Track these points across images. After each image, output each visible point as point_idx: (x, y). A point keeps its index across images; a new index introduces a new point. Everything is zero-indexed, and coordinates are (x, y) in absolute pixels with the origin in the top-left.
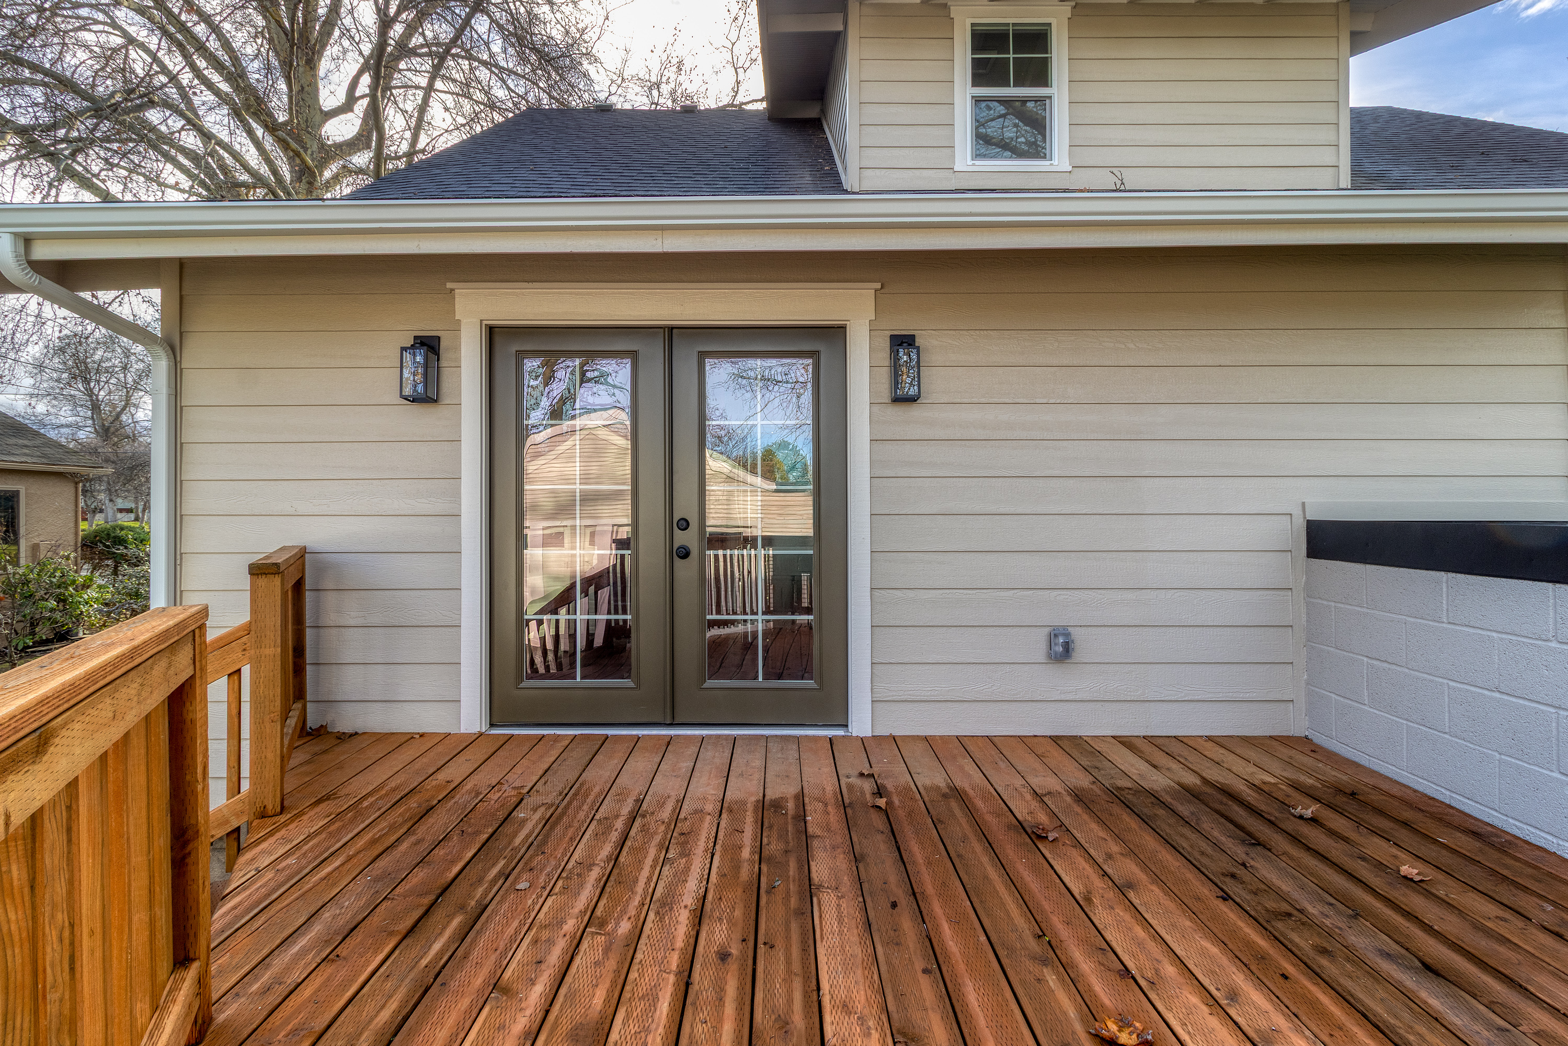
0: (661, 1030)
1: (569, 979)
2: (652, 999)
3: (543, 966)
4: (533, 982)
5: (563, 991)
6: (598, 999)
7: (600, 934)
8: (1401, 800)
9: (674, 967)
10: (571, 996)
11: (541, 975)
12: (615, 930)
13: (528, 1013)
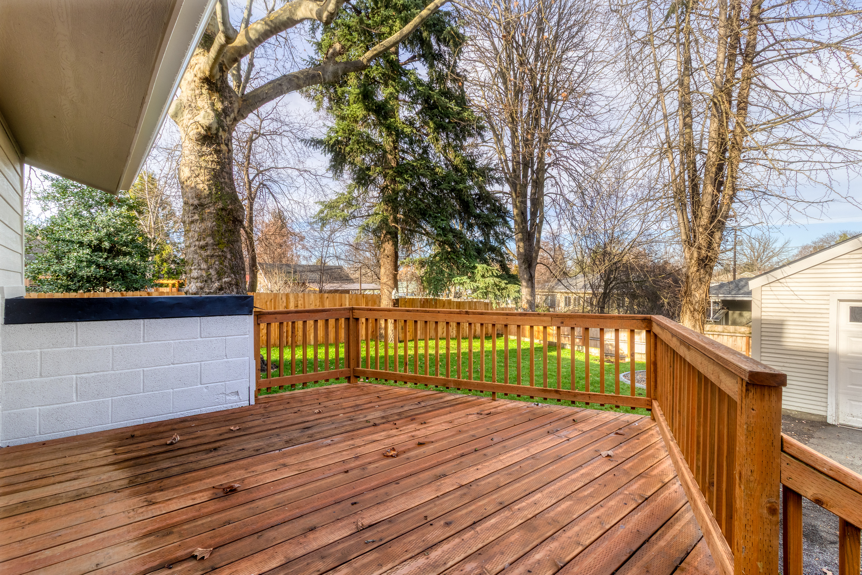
0: (502, 515)
1: (521, 553)
2: (494, 526)
3: (529, 567)
4: (539, 562)
5: (528, 549)
6: (516, 536)
7: (486, 569)
8: (144, 429)
9: (472, 532)
10: (525, 545)
11: (533, 563)
12: (476, 568)
13: (548, 548)
